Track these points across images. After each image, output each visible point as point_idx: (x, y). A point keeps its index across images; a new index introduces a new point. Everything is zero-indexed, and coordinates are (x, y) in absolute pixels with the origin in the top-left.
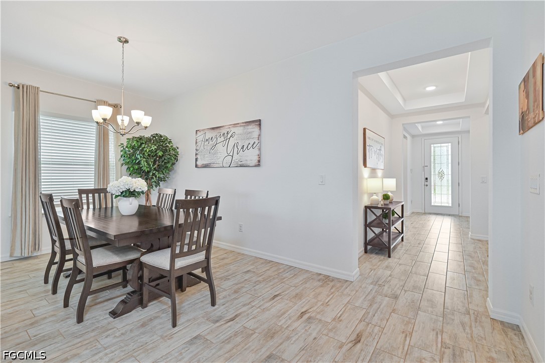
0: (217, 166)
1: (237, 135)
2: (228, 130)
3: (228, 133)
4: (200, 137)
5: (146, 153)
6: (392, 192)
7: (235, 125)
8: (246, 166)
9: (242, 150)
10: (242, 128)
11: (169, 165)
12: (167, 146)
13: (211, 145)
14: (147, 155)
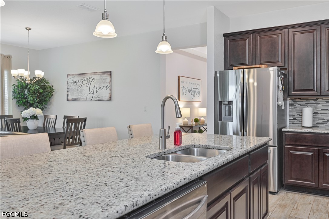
0: (82, 100)
1: (96, 80)
2: (90, 76)
3: (90, 78)
4: (70, 79)
5: (31, 91)
6: (204, 117)
7: (95, 73)
8: (102, 101)
9: (99, 90)
10: (99, 76)
11: (47, 99)
12: (45, 85)
13: (78, 85)
14: (32, 92)
